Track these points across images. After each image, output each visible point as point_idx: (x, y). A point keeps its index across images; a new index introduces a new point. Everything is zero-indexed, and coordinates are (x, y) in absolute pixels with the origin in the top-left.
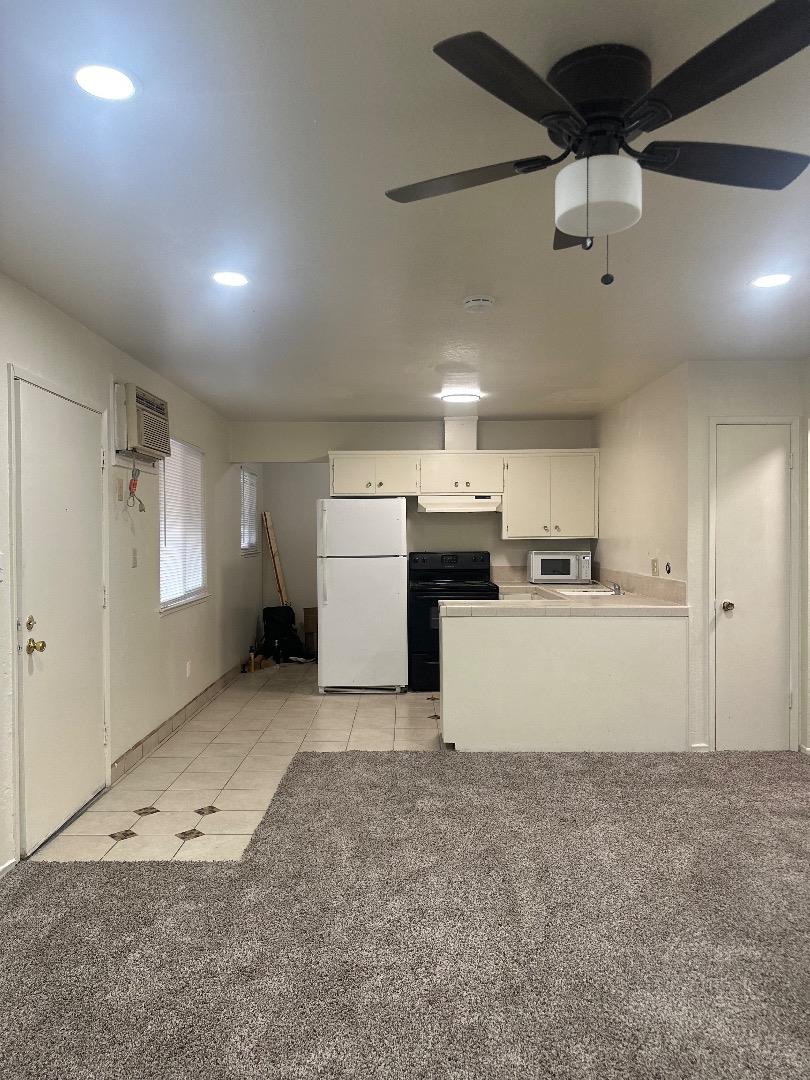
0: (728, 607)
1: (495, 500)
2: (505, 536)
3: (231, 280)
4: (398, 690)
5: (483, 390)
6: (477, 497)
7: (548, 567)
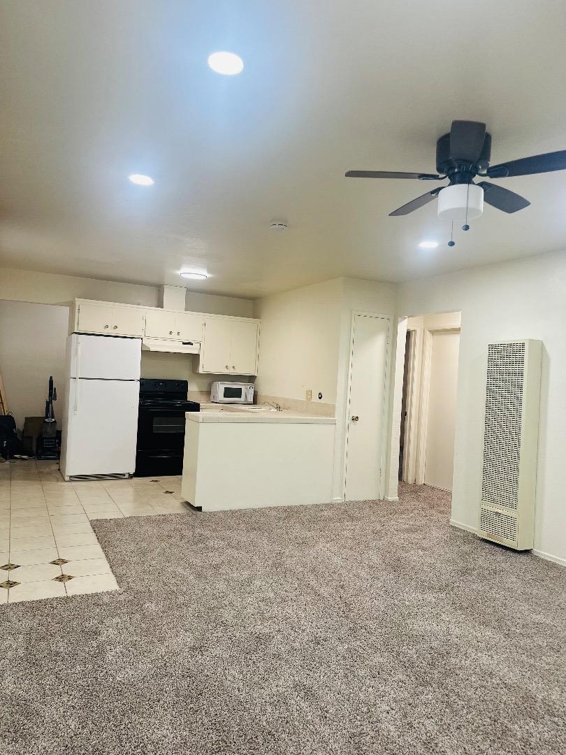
0: (355, 419)
1: (196, 346)
2: (201, 371)
3: (141, 180)
4: (127, 476)
5: (209, 272)
6: (184, 343)
7: (229, 393)
